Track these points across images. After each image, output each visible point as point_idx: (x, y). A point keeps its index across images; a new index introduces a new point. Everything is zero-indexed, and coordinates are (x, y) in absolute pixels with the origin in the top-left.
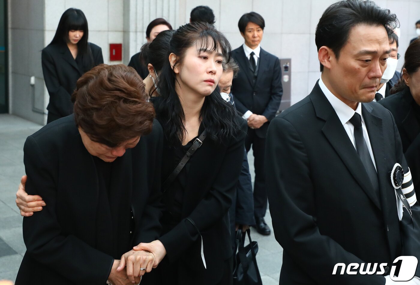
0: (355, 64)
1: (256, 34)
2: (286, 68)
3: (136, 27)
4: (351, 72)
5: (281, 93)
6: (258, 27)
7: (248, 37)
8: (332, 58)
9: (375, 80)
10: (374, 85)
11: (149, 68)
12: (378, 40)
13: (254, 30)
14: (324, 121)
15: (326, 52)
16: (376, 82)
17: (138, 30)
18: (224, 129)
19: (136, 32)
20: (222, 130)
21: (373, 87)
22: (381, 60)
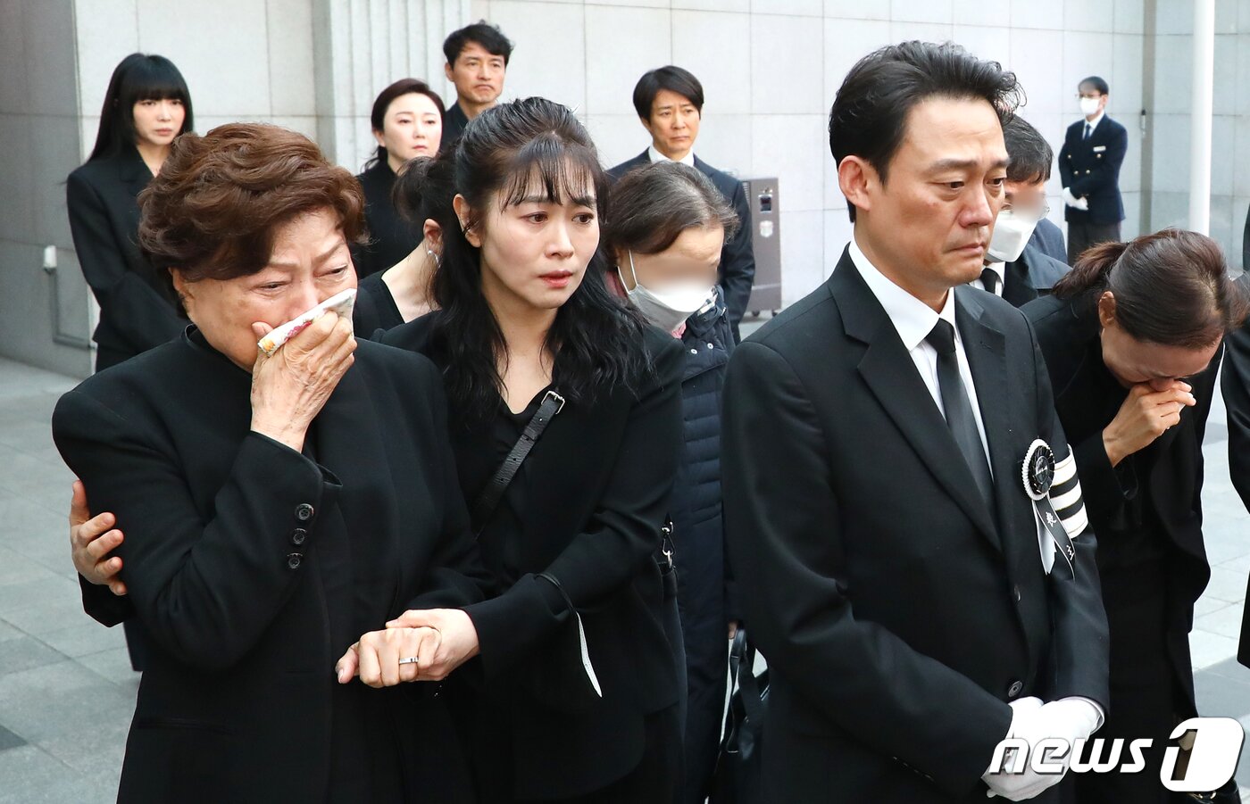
0: (926, 194)
1: (681, 119)
2: (766, 203)
3: (353, 105)
4: (915, 213)
5: (750, 272)
6: (686, 102)
7: (660, 129)
8: (873, 184)
9: (978, 230)
10: (978, 241)
11: (426, 230)
12: (978, 133)
13: (675, 112)
14: (865, 345)
15: (858, 170)
16: (979, 235)
17: (358, 113)
18: (604, 369)
19: (353, 117)
20: (600, 370)
21: (974, 246)
22: (988, 183)
